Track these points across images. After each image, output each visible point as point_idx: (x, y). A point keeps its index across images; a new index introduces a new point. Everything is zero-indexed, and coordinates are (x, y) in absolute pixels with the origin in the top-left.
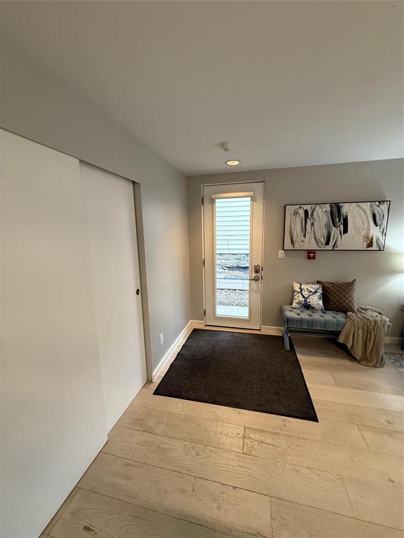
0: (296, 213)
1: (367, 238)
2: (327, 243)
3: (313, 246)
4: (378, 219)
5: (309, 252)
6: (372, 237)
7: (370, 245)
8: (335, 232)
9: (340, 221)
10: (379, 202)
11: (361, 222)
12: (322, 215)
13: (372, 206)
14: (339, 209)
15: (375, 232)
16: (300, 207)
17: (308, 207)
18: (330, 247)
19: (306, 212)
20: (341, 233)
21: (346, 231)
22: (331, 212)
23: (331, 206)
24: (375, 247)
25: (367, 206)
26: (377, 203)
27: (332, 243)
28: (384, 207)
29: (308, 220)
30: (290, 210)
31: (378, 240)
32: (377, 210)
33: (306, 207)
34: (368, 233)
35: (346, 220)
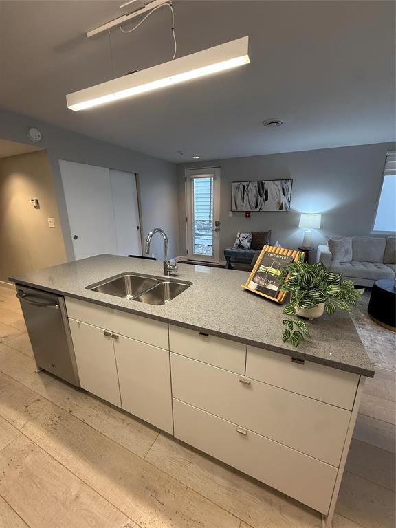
0: (238, 188)
1: (279, 203)
2: (256, 207)
3: (248, 209)
4: (285, 191)
5: (247, 212)
6: (282, 203)
7: (281, 208)
8: (260, 198)
9: (263, 192)
11: (275, 193)
12: (253, 189)
13: (281, 183)
14: (263, 184)
15: (284, 200)
16: (240, 184)
17: (245, 184)
18: (257, 210)
19: (244, 187)
20: (264, 201)
21: (267, 199)
22: (258, 186)
23: (258, 183)
24: (284, 210)
25: (278, 183)
26: (285, 181)
27: (259, 207)
28: (289, 183)
29: (245, 192)
30: (235, 185)
31: (285, 205)
32: (285, 186)
33: (244, 184)
34: (280, 200)
35: (267, 191)
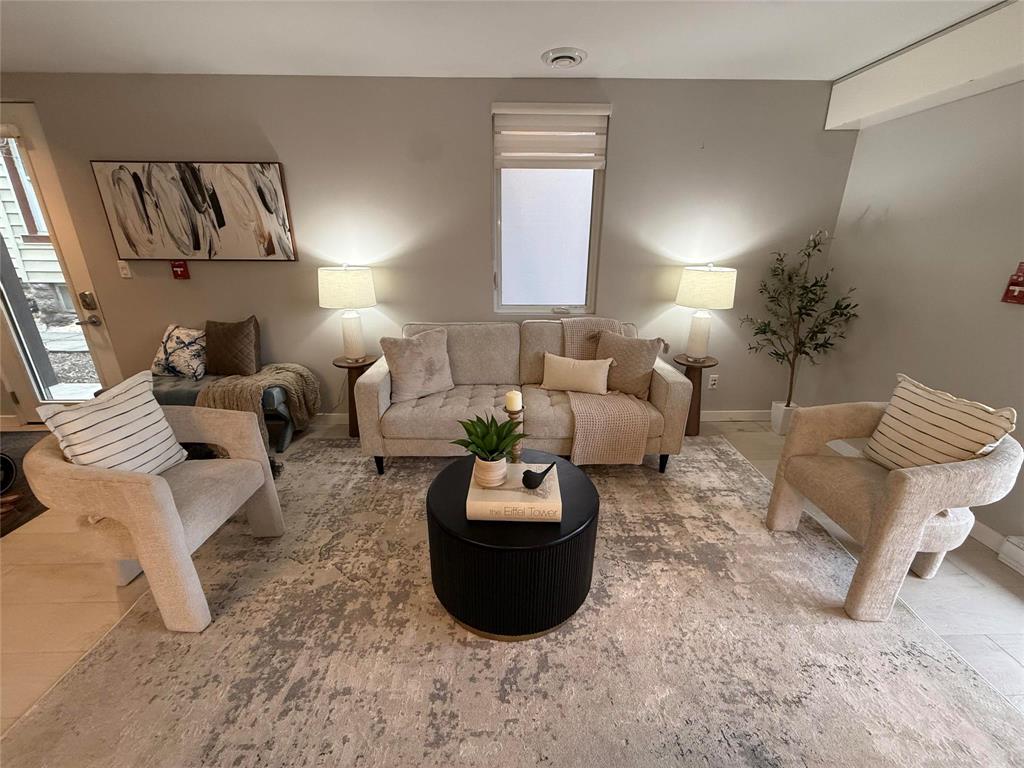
0: (117, 181)
1: (262, 236)
2: (197, 246)
3: (175, 253)
4: (268, 198)
5: (174, 263)
6: (270, 234)
7: (270, 250)
8: (199, 219)
9: (204, 200)
10: (261, 164)
11: (242, 205)
12: (167, 186)
13: (251, 173)
14: (195, 174)
15: (272, 225)
16: (121, 168)
17: (137, 168)
18: (203, 254)
19: (135, 177)
20: (214, 227)
21: (221, 223)
22: (183, 179)
23: (179, 167)
24: (280, 255)
25: (241, 170)
26: (258, 166)
27: (204, 246)
28: (272, 173)
29: (146, 196)
30: (102, 171)
31: (280, 239)
32: (263, 181)
33: (132, 168)
34: (260, 226)
35: (214, 197)
